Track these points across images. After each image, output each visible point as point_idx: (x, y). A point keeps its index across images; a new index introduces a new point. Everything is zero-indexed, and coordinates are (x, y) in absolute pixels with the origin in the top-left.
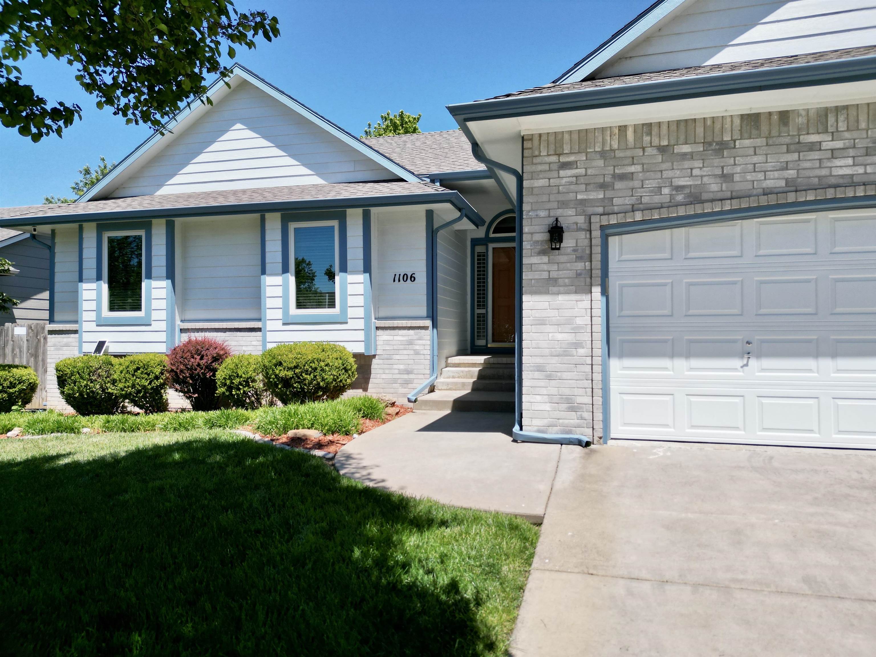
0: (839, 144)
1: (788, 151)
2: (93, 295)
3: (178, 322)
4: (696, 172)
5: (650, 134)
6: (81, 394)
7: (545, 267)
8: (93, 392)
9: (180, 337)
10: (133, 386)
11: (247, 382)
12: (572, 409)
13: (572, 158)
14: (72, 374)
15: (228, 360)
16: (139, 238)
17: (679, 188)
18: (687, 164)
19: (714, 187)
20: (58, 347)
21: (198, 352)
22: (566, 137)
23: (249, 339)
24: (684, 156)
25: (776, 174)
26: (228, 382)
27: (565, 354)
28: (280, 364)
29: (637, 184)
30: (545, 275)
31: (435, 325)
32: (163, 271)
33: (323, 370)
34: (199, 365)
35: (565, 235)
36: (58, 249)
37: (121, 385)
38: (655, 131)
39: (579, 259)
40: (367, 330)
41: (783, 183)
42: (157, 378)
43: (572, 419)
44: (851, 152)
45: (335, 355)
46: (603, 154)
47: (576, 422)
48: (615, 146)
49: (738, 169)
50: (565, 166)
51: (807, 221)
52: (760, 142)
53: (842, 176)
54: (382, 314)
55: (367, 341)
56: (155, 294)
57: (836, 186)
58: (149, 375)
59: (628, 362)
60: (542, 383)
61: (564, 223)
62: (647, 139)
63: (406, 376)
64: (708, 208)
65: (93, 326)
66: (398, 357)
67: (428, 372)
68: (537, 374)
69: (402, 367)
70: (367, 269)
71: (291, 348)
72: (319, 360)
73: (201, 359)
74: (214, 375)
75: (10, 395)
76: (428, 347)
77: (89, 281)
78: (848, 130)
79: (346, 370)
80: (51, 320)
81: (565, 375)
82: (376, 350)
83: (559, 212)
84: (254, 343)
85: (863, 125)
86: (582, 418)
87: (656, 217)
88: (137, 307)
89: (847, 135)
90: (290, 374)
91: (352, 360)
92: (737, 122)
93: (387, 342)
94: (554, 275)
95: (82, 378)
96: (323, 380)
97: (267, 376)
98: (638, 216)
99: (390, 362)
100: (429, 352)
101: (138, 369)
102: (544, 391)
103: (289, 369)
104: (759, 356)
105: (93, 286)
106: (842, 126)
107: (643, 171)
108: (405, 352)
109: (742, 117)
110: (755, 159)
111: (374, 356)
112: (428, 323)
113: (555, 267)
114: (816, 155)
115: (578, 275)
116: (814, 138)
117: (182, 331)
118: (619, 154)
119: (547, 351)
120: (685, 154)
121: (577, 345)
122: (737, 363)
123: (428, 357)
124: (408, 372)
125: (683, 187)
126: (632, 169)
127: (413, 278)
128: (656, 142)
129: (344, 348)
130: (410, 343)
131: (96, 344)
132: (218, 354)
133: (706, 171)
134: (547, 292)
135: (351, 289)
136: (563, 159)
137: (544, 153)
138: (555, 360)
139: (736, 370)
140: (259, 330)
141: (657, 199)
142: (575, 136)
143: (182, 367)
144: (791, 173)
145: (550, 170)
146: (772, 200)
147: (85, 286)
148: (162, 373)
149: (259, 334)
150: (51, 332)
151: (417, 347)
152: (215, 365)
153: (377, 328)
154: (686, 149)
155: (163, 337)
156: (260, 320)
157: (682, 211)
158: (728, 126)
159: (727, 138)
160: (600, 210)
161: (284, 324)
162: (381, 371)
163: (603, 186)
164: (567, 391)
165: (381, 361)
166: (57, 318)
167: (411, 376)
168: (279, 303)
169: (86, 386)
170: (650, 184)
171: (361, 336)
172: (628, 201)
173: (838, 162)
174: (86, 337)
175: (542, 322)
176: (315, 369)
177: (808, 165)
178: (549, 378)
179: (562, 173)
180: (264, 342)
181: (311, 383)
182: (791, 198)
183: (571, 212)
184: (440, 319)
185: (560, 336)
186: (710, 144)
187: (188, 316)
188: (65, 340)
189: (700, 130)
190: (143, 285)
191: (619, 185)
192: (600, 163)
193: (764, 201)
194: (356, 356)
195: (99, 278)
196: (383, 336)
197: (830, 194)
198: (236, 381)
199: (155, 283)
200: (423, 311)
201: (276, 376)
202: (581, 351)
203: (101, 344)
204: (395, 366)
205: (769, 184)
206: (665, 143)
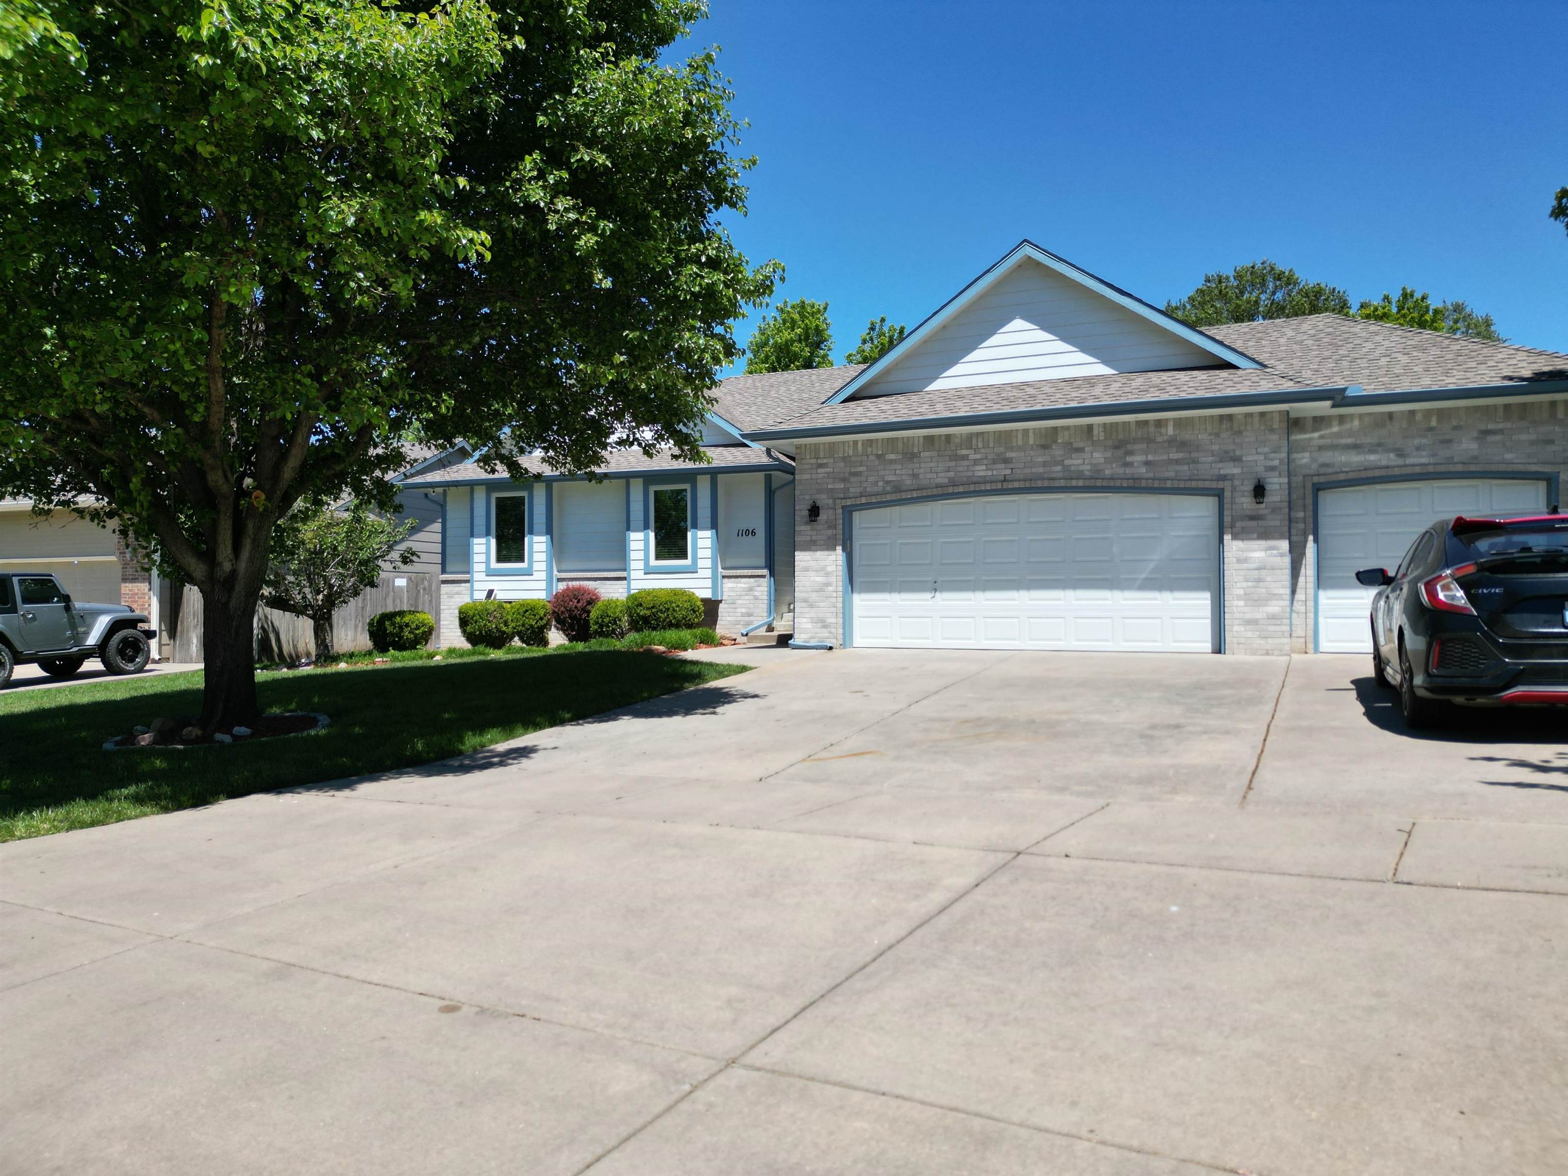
0: (978, 456)
1: (950, 460)
2: (483, 549)
3: (555, 572)
4: (898, 472)
5: (871, 446)
6: (481, 633)
7: (809, 533)
8: (490, 631)
9: (557, 586)
10: (523, 625)
11: (615, 621)
12: (825, 627)
13: (825, 461)
14: (474, 616)
15: (600, 604)
16: (522, 499)
17: (888, 482)
18: (893, 467)
19: (908, 482)
20: (450, 595)
21: (575, 597)
22: (822, 447)
23: (616, 587)
24: (892, 462)
25: (943, 475)
26: (600, 621)
27: (821, 590)
28: (641, 605)
29: (864, 479)
30: (808, 538)
31: (772, 574)
32: (543, 528)
33: (674, 610)
34: (576, 607)
35: (821, 512)
36: (449, 507)
37: (513, 625)
38: (874, 445)
39: (829, 527)
40: (714, 578)
41: (946, 481)
42: (541, 619)
43: (825, 633)
44: (985, 462)
45: (685, 598)
46: (844, 459)
47: (827, 635)
48: (851, 454)
49: (922, 471)
50: (821, 466)
51: (969, 503)
52: (934, 454)
53: (980, 477)
54: (728, 564)
55: (714, 588)
56: (536, 547)
57: (975, 483)
58: (535, 615)
59: (864, 596)
60: (807, 610)
61: (819, 503)
62: (869, 450)
63: (747, 619)
64: (904, 496)
65: (482, 576)
66: (740, 602)
67: (765, 614)
68: (803, 604)
69: (744, 610)
70: (714, 526)
71: (648, 592)
72: (671, 602)
73: (578, 602)
74: (588, 616)
75: (416, 635)
76: (766, 593)
77: (479, 536)
78: (983, 447)
79: (694, 612)
80: (444, 571)
81: (821, 604)
82: (722, 595)
83: (817, 496)
84: (620, 590)
85: (991, 445)
86: (831, 633)
87: (874, 501)
88: (521, 559)
89: (982, 450)
90: (648, 613)
91: (699, 603)
92: (921, 440)
93: (732, 589)
94: (814, 538)
95: (482, 618)
96: (675, 618)
97: (630, 616)
98: (863, 500)
99: (734, 606)
100: (766, 597)
101: (527, 611)
102: (808, 616)
103: (648, 609)
104: (941, 591)
105: (483, 540)
106: (980, 445)
107: (868, 470)
108: (746, 597)
109: (924, 437)
110: (932, 465)
111: (721, 601)
112: (765, 572)
113: (815, 533)
114: (965, 463)
115: (829, 538)
116: (964, 452)
117: (559, 580)
118: (853, 459)
119: (810, 589)
120: (892, 460)
121: (828, 584)
122: (928, 595)
123: (766, 602)
124: (749, 615)
125: (890, 481)
126: (861, 469)
127: (753, 533)
128: (875, 452)
129: (693, 594)
130: (751, 589)
131: (486, 593)
132: (591, 599)
133: (904, 471)
134: (810, 550)
135: (701, 543)
136: (820, 461)
137: (808, 457)
138: (814, 594)
139: (927, 600)
140: (624, 579)
141: (875, 489)
142: (827, 446)
143: (562, 609)
144: (952, 474)
145: (812, 469)
146: (940, 491)
147: (476, 541)
148: (545, 615)
149: (625, 582)
150: (444, 582)
151: (756, 593)
152: (589, 607)
153: (724, 577)
154: (892, 457)
155: (543, 585)
156: (625, 570)
157: (889, 498)
158: (916, 442)
159: (916, 451)
160: (842, 496)
161: (645, 574)
162: (727, 614)
163: (844, 480)
164: (821, 615)
165: (726, 606)
166: (448, 569)
167: (752, 618)
168: (641, 555)
169: (485, 625)
170: (871, 479)
171: (709, 583)
172: (858, 490)
173: (978, 468)
174: (476, 586)
175: (806, 569)
176: (668, 609)
177: (960, 469)
178: (811, 606)
179: (819, 470)
180: (629, 589)
181: (664, 620)
182: (950, 490)
183: (824, 496)
184: (777, 568)
185: (818, 579)
186: (906, 454)
187: (564, 567)
188: (457, 589)
189: (900, 445)
190: (526, 539)
191: (853, 479)
192: (842, 464)
193: (935, 492)
194: (703, 600)
195: (488, 534)
196: (729, 584)
197: (972, 488)
198: (606, 620)
199: (536, 539)
200: (762, 561)
201: (638, 614)
202: (830, 588)
203: (490, 592)
204: (738, 610)
205: (939, 481)
206: (880, 453)
